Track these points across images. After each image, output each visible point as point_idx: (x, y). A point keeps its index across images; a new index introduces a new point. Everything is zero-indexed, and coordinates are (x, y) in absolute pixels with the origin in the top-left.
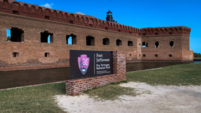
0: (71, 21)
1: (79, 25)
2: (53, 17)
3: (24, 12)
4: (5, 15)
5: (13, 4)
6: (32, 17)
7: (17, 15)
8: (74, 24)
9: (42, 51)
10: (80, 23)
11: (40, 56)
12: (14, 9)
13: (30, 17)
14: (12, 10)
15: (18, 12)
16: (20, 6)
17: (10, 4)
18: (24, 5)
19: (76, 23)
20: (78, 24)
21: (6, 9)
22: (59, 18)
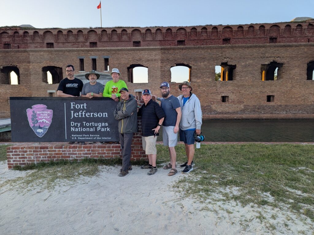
0: (274, 38)
1: (291, 41)
2: (237, 38)
3: (192, 40)
4: (168, 49)
5: (178, 31)
6: (203, 44)
7: (182, 46)
8: (280, 42)
9: (217, 94)
10: (293, 39)
11: (213, 102)
12: (179, 39)
13: (200, 45)
14: (176, 41)
15: (184, 41)
16: (186, 32)
17: (174, 33)
18: (191, 30)
19: (284, 39)
20: (288, 42)
21: (169, 40)
22: (248, 38)
